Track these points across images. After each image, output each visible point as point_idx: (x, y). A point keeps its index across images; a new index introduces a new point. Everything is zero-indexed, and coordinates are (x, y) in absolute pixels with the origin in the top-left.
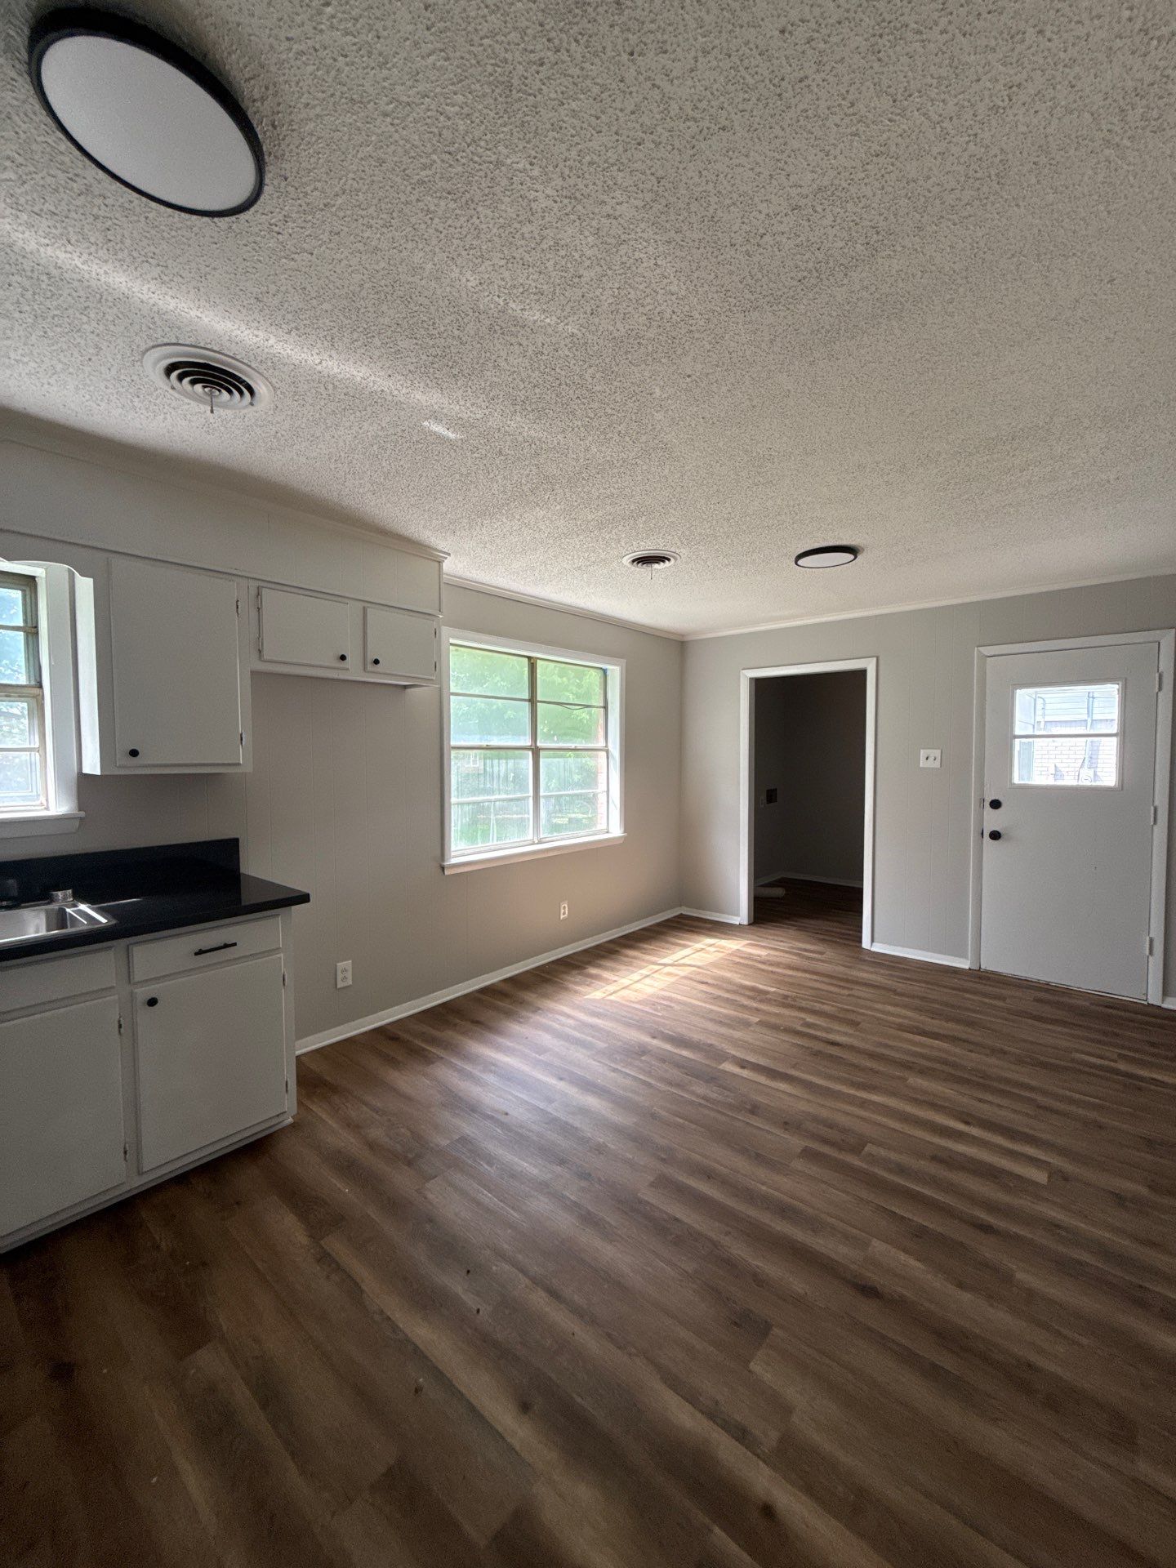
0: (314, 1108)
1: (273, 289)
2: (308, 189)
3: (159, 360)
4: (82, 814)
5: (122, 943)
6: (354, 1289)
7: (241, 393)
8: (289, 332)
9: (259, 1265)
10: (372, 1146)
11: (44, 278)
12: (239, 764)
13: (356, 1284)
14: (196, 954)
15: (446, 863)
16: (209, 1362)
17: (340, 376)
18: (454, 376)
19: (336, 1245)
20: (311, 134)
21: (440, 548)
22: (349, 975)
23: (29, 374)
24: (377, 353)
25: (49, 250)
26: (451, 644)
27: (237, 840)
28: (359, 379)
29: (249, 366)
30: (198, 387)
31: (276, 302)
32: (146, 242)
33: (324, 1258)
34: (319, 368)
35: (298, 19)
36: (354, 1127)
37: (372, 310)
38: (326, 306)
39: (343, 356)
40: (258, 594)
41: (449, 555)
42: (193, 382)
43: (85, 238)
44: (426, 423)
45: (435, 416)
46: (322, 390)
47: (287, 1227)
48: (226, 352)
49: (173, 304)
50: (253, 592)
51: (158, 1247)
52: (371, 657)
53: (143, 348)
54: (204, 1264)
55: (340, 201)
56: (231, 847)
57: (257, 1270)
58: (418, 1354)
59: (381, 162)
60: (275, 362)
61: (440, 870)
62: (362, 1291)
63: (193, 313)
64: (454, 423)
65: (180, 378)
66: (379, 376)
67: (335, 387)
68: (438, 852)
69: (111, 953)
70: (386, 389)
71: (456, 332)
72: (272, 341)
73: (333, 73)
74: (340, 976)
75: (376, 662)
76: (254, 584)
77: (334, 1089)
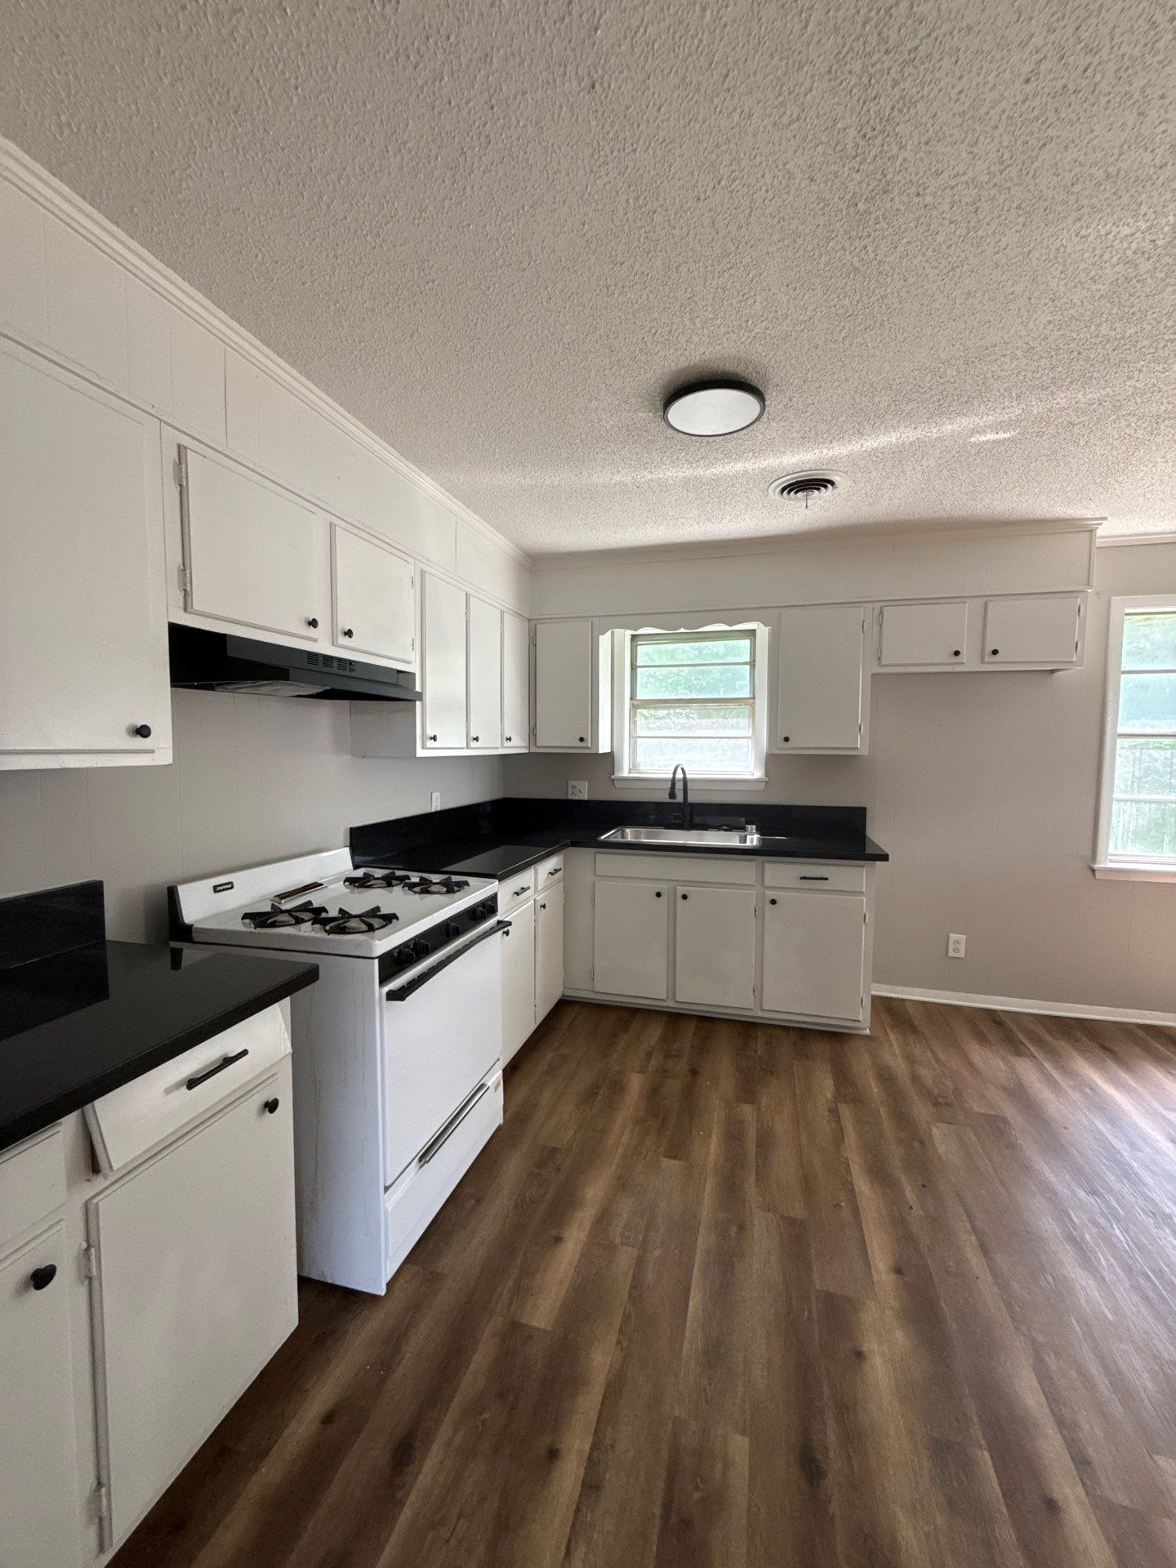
0: (892, 1037)
1: (807, 429)
2: (791, 381)
3: (774, 491)
4: (767, 779)
5: (760, 859)
6: (839, 1137)
7: (825, 487)
8: (831, 442)
9: (798, 1091)
10: (915, 1078)
11: (712, 482)
12: (857, 748)
13: (843, 1137)
14: (801, 878)
15: (1097, 866)
16: (747, 1110)
17: (882, 445)
18: (967, 402)
19: (846, 1112)
20: (776, 363)
21: (1086, 516)
22: (962, 948)
23: (729, 522)
24: (894, 421)
25: (708, 471)
26: (1127, 614)
27: (864, 809)
28: (895, 441)
29: (822, 469)
30: (800, 494)
31: (813, 433)
32: (739, 447)
33: (834, 1112)
34: (863, 449)
35: (741, 335)
36: (910, 1059)
37: (870, 404)
38: (841, 420)
39: (873, 436)
40: (881, 612)
41: (1105, 519)
42: (796, 493)
43: (717, 459)
44: (972, 439)
45: (975, 431)
46: (875, 458)
47: (825, 1084)
48: (805, 469)
49: (766, 463)
50: (877, 611)
51: (756, 1052)
52: (989, 648)
53: (766, 487)
54: (771, 1072)
55: (809, 375)
56: (860, 813)
57: (795, 1092)
58: (851, 1191)
59: (816, 347)
60: (835, 460)
61: (1089, 873)
62: (843, 1141)
63: (778, 461)
64: (997, 427)
65: (789, 493)
66: (908, 432)
67: (883, 453)
68: (1088, 853)
69: (754, 864)
70: (919, 436)
71: (942, 381)
72: (825, 451)
73: (768, 337)
74: (951, 946)
75: (995, 652)
76: (877, 606)
77: (914, 1030)
